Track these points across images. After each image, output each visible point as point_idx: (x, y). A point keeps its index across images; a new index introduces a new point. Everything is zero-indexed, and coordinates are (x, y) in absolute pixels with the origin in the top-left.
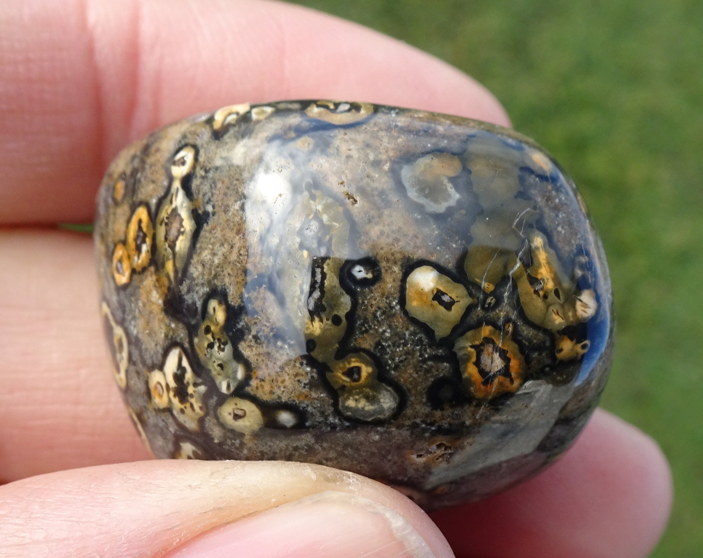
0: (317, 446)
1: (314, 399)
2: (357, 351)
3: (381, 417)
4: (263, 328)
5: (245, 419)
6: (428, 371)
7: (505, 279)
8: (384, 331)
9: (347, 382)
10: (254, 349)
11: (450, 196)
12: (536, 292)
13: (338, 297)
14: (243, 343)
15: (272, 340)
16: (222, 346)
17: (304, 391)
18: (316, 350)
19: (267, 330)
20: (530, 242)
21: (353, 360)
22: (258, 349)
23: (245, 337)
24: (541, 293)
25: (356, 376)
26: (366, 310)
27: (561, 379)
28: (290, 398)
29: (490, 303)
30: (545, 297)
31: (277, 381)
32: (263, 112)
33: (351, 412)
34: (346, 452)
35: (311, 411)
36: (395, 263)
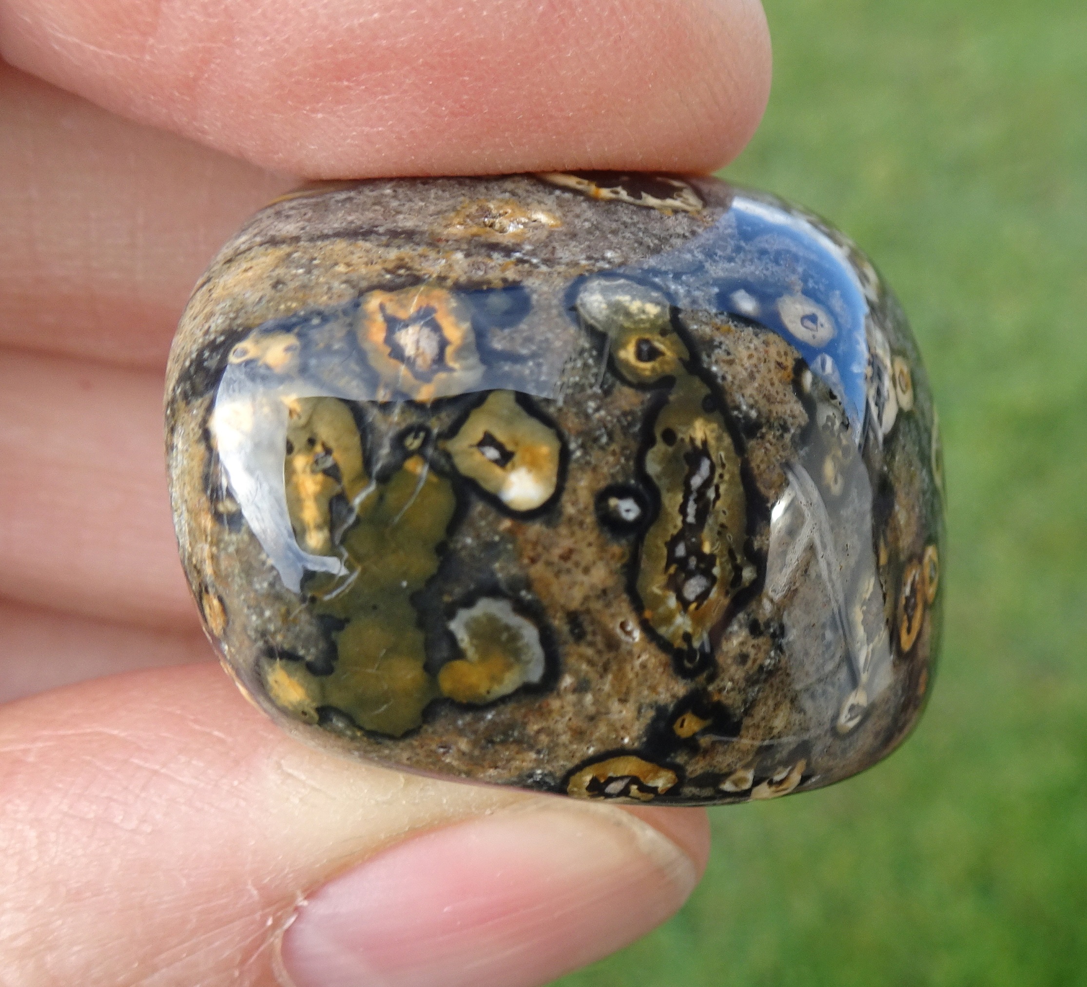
0: (700, 257)
1: (707, 324)
2: (641, 386)
3: (604, 283)
4: (774, 441)
5: (802, 314)
6: (529, 340)
7: (384, 478)
8: (597, 410)
9: (658, 340)
10: (788, 412)
11: (467, 626)
12: (328, 451)
13: (664, 473)
14: (803, 423)
15: (763, 420)
16: (830, 424)
17: (722, 339)
18: (703, 397)
19: (770, 437)
20: (331, 539)
21: (648, 373)
22: (783, 411)
23: (799, 431)
24: (319, 449)
25: (645, 348)
26: (624, 448)
27: (289, 304)
28: (741, 332)
29: (416, 437)
30: (312, 442)
31: (759, 359)
32: (736, 783)
33: (651, 297)
34: (656, 241)
35: (712, 307)
36: (570, 519)
